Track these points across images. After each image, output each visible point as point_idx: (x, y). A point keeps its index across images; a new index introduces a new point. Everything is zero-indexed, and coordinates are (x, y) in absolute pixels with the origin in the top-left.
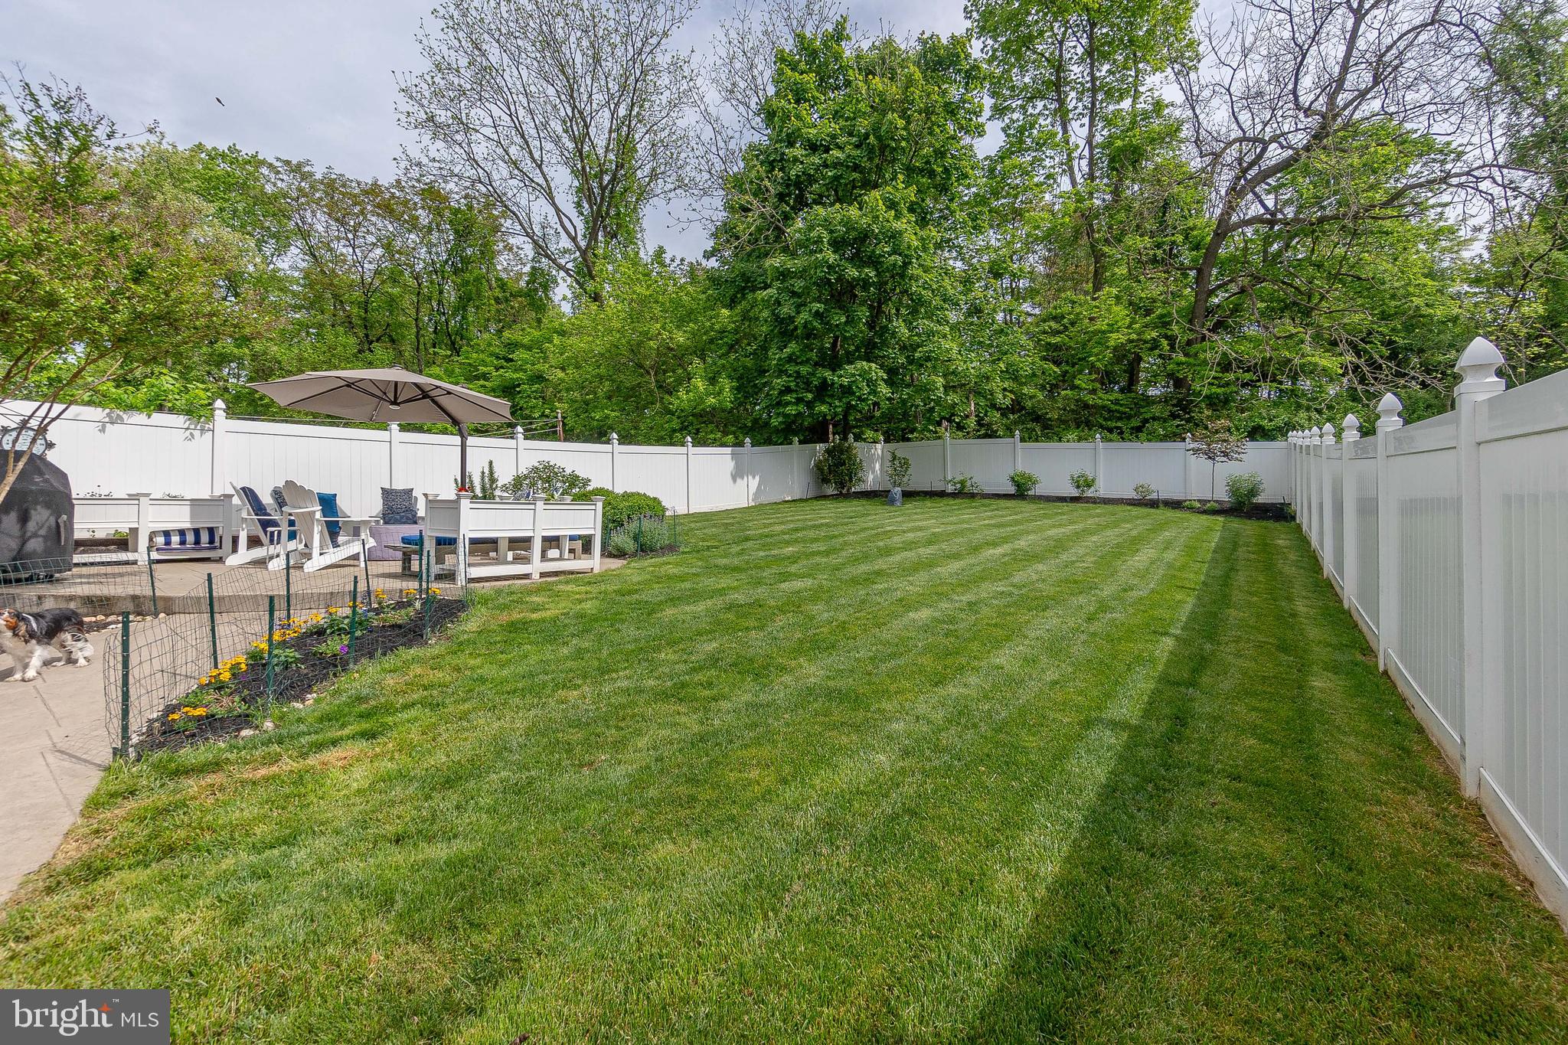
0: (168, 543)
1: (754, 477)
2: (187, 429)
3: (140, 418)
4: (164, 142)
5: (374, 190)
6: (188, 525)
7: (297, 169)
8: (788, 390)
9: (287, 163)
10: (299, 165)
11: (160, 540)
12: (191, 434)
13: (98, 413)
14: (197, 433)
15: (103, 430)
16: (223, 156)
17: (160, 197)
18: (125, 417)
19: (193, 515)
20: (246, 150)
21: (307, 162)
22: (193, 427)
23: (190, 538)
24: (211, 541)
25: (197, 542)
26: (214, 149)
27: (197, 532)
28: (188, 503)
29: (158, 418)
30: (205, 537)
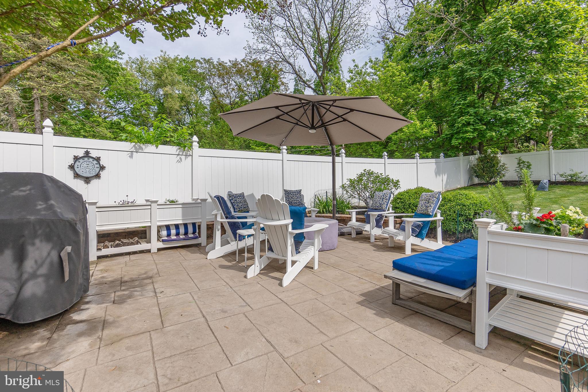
0: (169, 235)
1: (445, 175)
2: (178, 155)
3: (151, 148)
4: (166, 55)
5: (235, 64)
6: (180, 222)
7: (208, 61)
8: (469, 124)
9: (205, 59)
10: (209, 60)
11: (164, 233)
12: (180, 158)
13: (127, 146)
14: (183, 157)
15: (131, 157)
16: (184, 60)
17: (165, 75)
18: (143, 147)
19: (184, 215)
20: (191, 57)
21: (211, 59)
22: (181, 153)
23: (182, 230)
24: (194, 233)
25: (186, 233)
26: (181, 58)
27: (186, 225)
28: (181, 206)
29: (163, 148)
30: (190, 229)
